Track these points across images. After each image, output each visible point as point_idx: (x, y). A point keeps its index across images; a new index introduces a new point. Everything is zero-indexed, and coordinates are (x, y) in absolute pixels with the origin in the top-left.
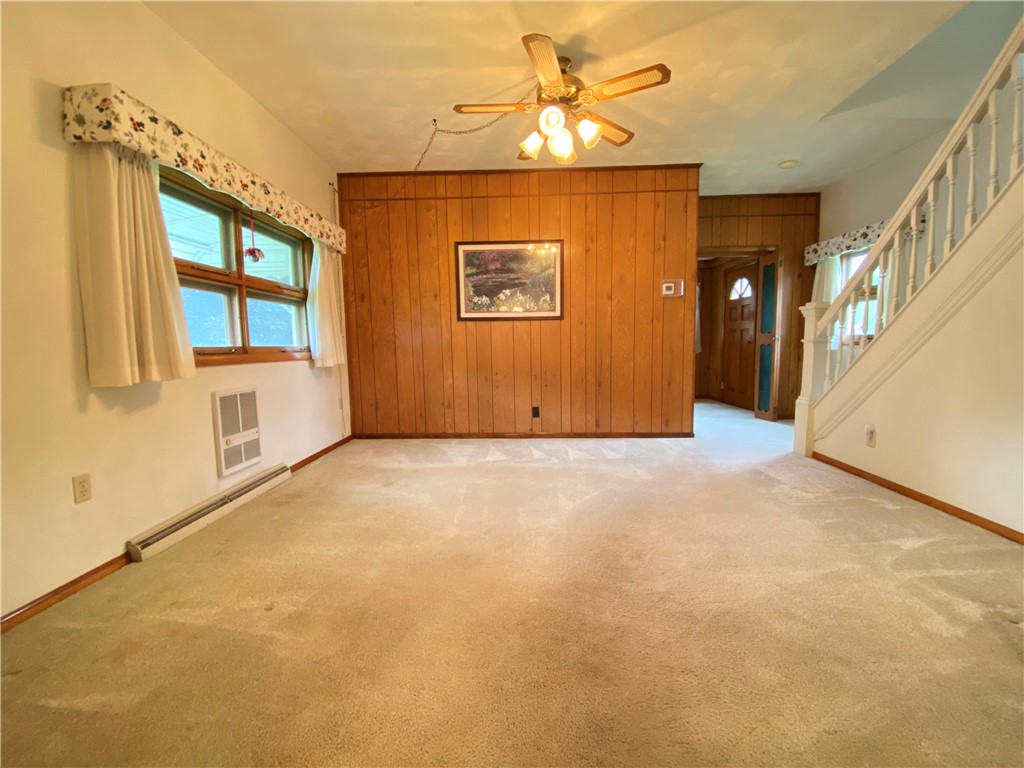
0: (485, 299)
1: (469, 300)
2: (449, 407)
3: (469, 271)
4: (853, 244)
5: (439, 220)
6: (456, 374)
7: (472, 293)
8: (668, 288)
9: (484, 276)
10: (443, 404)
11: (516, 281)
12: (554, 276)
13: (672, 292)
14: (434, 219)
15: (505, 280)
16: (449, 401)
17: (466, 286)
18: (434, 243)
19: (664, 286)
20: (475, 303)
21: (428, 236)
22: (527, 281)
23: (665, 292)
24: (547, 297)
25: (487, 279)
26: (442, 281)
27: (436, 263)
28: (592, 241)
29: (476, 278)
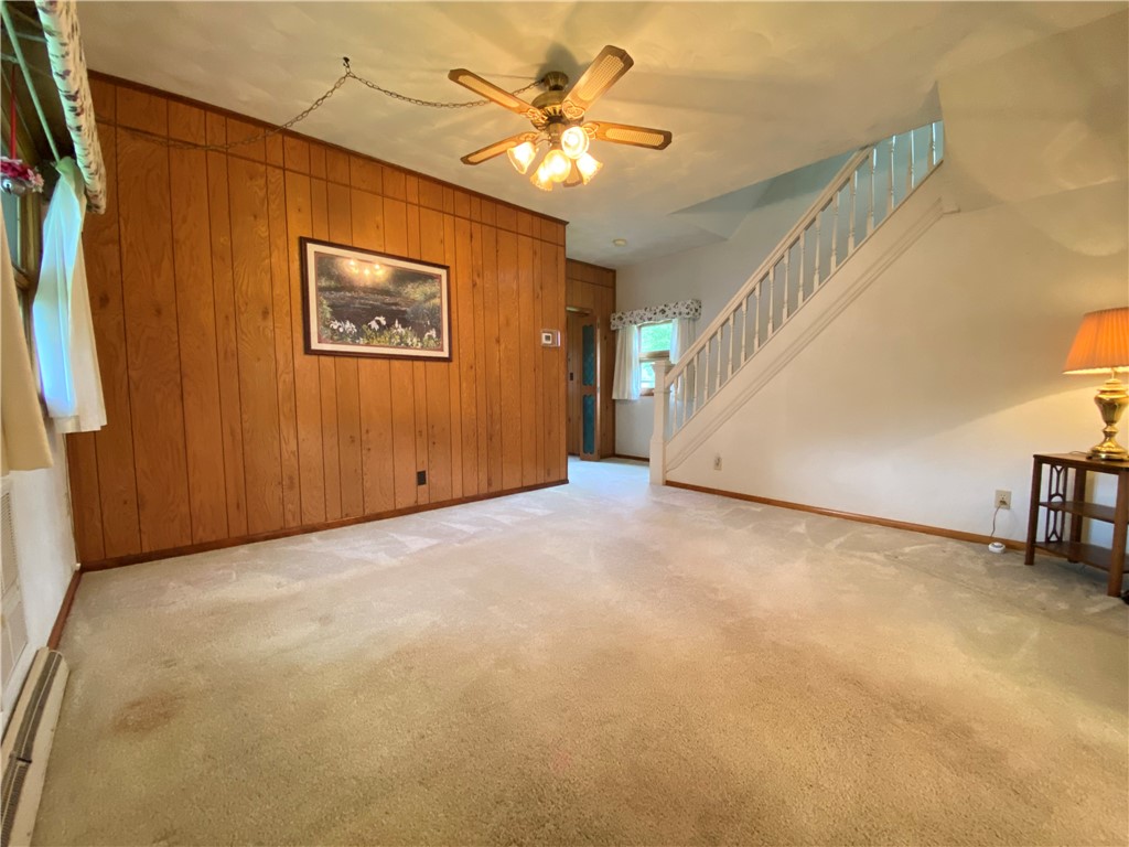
0: (349, 326)
1: (324, 324)
2: (291, 487)
3: (324, 283)
4: (654, 317)
5: (272, 197)
6: (302, 435)
7: (328, 316)
8: (548, 338)
9: (348, 294)
10: (280, 483)
11: (394, 308)
12: (440, 308)
13: (550, 342)
14: (262, 194)
15: (378, 303)
16: (291, 478)
17: (319, 304)
18: (263, 231)
19: (544, 335)
20: (333, 329)
21: (252, 218)
22: (408, 309)
23: (544, 341)
24: (433, 333)
25: (352, 297)
26: (277, 291)
27: (267, 261)
28: (479, 276)
29: (335, 295)
